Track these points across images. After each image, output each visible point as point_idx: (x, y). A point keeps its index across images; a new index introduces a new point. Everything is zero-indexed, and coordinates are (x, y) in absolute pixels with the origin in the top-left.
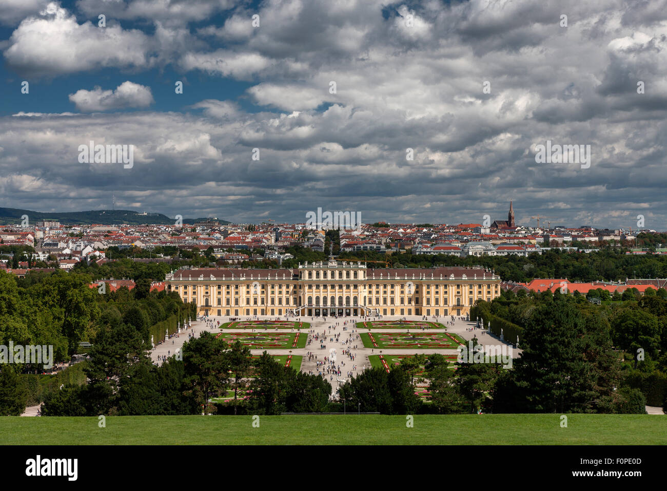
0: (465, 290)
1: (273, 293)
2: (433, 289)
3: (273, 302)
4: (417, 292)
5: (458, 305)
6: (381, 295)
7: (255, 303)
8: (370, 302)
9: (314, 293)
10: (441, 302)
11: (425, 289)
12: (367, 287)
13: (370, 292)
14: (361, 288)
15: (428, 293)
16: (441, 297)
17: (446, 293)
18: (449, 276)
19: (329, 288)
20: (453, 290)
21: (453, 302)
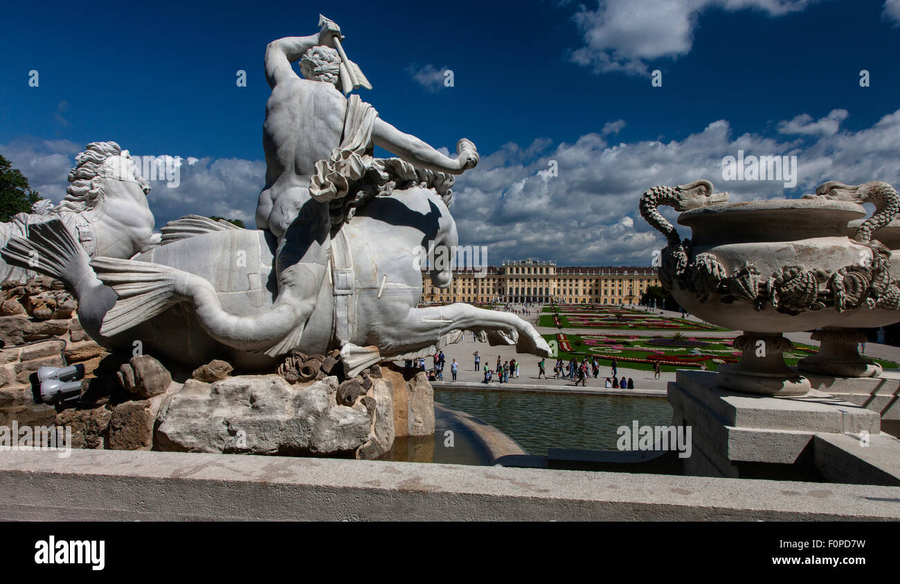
0: (637, 283)
1: (483, 284)
2: (610, 282)
3: (482, 292)
4: (597, 285)
5: (631, 295)
6: (568, 287)
7: (469, 292)
8: (559, 292)
9: (514, 285)
10: (617, 293)
11: (603, 282)
12: (556, 281)
13: (559, 285)
14: (551, 281)
15: (606, 285)
16: (617, 289)
17: (620, 285)
18: (623, 272)
19: (526, 281)
20: (626, 283)
21: (626, 293)
